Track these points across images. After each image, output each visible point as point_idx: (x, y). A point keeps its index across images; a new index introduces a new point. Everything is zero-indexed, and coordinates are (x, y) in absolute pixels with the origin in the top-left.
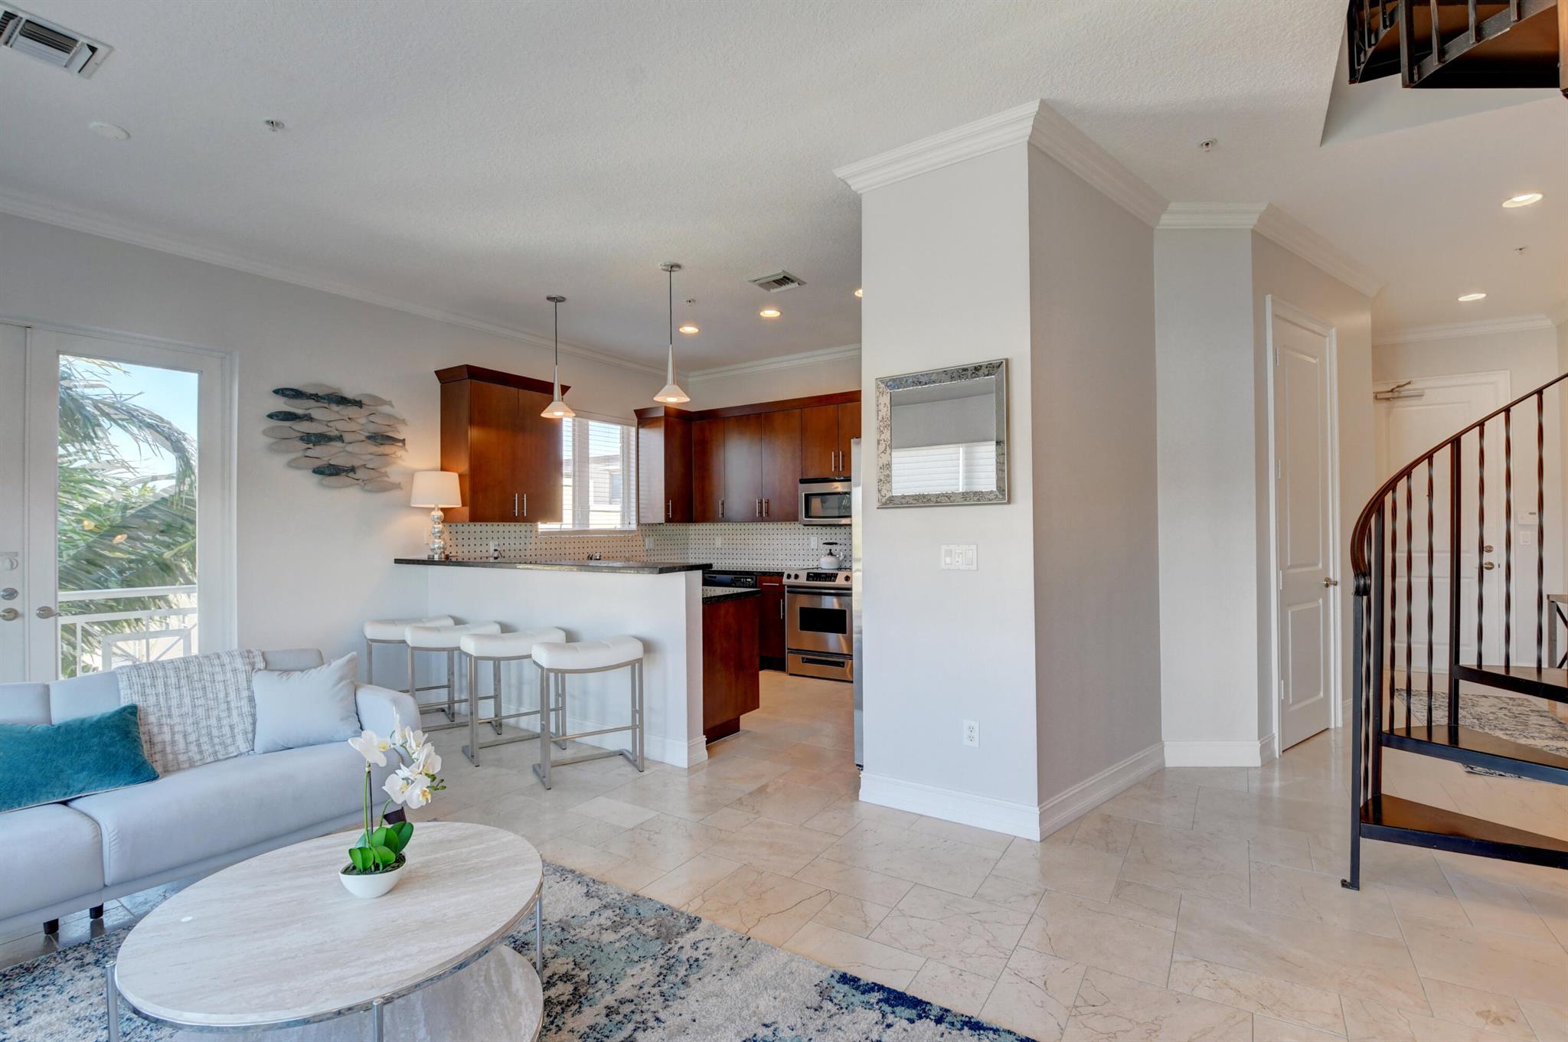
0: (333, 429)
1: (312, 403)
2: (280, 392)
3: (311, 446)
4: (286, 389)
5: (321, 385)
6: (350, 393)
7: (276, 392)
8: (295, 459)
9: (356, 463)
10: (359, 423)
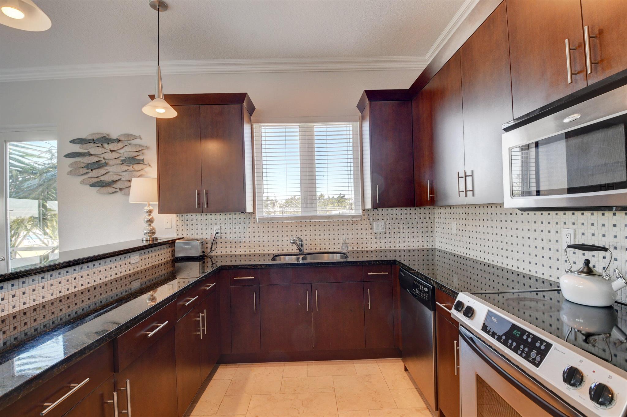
0: (102, 159)
1: (92, 145)
2: (73, 142)
3: (90, 170)
4: (75, 139)
5: (95, 134)
6: (114, 136)
7: (71, 142)
8: (84, 179)
9: (116, 178)
10: (118, 153)
